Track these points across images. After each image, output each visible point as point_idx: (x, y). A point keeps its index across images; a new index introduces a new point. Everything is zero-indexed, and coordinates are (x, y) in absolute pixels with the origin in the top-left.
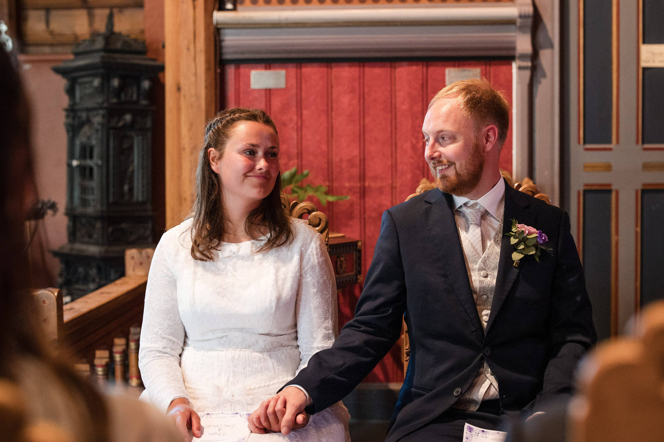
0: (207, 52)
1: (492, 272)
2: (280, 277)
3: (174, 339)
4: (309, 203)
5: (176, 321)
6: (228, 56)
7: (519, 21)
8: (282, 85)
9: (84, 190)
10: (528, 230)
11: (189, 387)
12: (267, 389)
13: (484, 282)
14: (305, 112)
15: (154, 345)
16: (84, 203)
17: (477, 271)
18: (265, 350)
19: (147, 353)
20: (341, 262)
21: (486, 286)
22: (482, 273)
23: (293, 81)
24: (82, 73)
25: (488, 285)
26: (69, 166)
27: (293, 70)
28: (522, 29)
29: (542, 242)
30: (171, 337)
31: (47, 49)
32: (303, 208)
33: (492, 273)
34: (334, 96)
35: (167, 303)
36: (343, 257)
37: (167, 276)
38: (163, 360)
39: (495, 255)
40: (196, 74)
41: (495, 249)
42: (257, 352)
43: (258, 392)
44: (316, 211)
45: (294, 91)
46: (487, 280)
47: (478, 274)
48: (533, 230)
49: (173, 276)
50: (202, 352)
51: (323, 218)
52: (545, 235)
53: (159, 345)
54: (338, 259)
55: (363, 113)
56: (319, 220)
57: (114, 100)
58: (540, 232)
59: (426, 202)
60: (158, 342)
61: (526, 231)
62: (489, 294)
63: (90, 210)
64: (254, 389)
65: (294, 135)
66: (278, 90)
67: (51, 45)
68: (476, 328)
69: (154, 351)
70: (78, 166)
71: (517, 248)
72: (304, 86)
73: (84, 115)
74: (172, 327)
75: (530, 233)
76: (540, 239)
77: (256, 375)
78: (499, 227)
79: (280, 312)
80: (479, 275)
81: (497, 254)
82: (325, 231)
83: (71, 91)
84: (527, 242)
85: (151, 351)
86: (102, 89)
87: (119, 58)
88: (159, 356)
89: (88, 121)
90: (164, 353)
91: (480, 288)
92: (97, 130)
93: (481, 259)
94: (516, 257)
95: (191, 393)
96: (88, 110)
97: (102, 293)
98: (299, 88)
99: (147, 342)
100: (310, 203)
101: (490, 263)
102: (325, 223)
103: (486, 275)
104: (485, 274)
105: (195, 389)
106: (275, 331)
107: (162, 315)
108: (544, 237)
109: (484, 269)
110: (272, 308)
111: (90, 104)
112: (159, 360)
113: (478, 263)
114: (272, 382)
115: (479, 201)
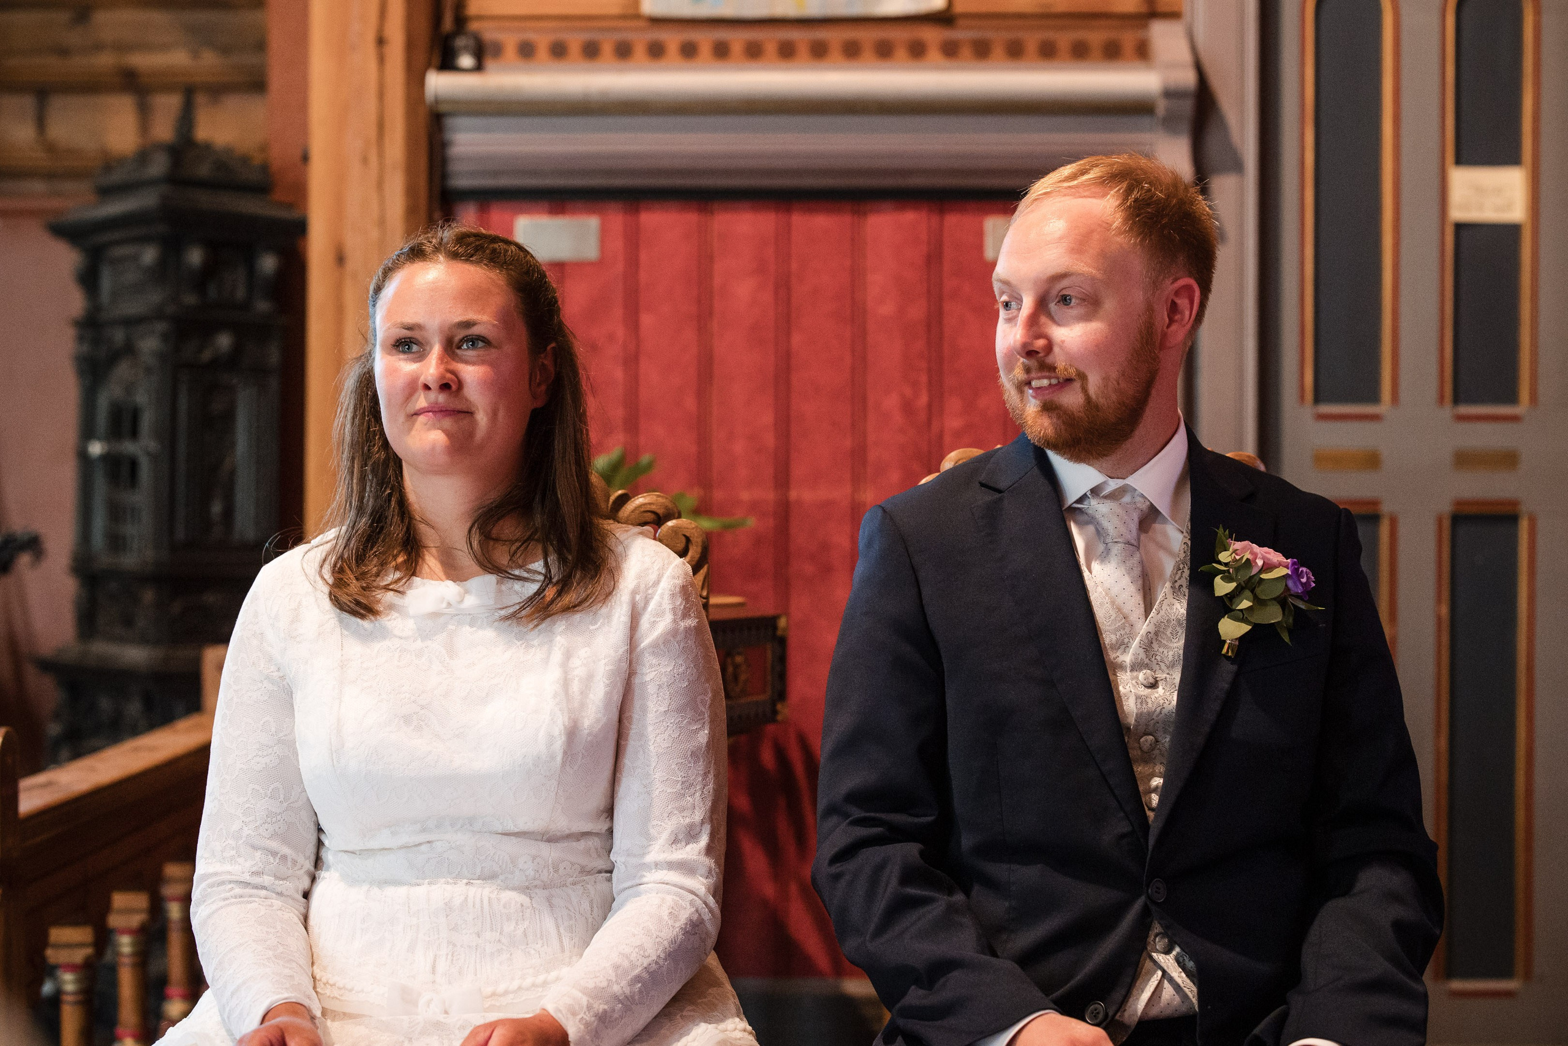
0: (410, 170)
1: (1168, 674)
2: (576, 672)
3: (286, 850)
4: (658, 496)
5: (291, 801)
6: (461, 182)
7: (1161, 106)
8: (590, 250)
9: (116, 513)
10: (1263, 558)
11: (328, 983)
12: (539, 994)
13: (1149, 700)
14: (647, 320)
15: (228, 867)
16: (116, 542)
17: (1128, 671)
18: (537, 882)
19: (209, 890)
20: (736, 667)
21: (1155, 711)
22: (1141, 676)
23: (618, 244)
24: (116, 235)
25: (1161, 707)
26: (83, 456)
27: (617, 218)
28: (1169, 123)
29: (1300, 590)
30: (274, 845)
31: (38, 186)
32: (642, 510)
33: (1168, 676)
34: (717, 281)
35: (265, 753)
36: (739, 654)
37: (267, 677)
38: (249, 906)
39: (1174, 628)
40: (382, 222)
41: (1175, 610)
42: (514, 889)
43: (514, 1001)
44: (678, 518)
45: (620, 267)
46: (1157, 695)
47: (1132, 679)
48: (1275, 557)
49: (282, 678)
50: (365, 887)
51: (696, 535)
52: (1308, 571)
53: (242, 868)
54: (729, 660)
55: (786, 321)
56: (684, 540)
57: (190, 299)
58: (1293, 564)
59: (982, 485)
60: (241, 860)
61: (1257, 561)
62: (1159, 734)
63: (130, 561)
64: (506, 993)
65: (619, 374)
66: (580, 266)
67: (50, 176)
68: (1133, 827)
69: (230, 882)
70: (105, 458)
71: (1232, 606)
72: (644, 257)
73: (118, 336)
74: (279, 817)
75: (1268, 567)
76: (1295, 583)
77: (511, 954)
78: (1182, 552)
79: (576, 768)
80: (1134, 682)
81: (1180, 624)
82: (702, 571)
83: (89, 279)
84: (1258, 591)
85: (223, 883)
86: (162, 272)
87: (206, 200)
88: (241, 897)
89: (129, 350)
90: (256, 887)
91: (1139, 716)
92: (148, 370)
93: (1138, 639)
94: (1230, 629)
95: (333, 998)
96: (130, 322)
97: (136, 749)
98: (633, 262)
99: (210, 861)
100: (662, 497)
101: (1161, 650)
102: (699, 549)
103: (1152, 680)
104: (1150, 678)
105: (344, 988)
106: (563, 824)
107: (250, 785)
108: (1307, 576)
109: (1147, 666)
110: (552, 757)
111: (133, 307)
112: (239, 906)
113: (1131, 650)
114: (553, 974)
115: (1131, 481)
